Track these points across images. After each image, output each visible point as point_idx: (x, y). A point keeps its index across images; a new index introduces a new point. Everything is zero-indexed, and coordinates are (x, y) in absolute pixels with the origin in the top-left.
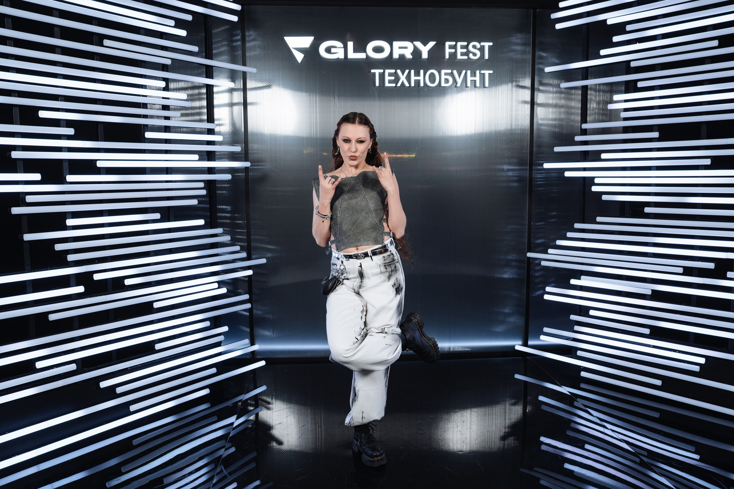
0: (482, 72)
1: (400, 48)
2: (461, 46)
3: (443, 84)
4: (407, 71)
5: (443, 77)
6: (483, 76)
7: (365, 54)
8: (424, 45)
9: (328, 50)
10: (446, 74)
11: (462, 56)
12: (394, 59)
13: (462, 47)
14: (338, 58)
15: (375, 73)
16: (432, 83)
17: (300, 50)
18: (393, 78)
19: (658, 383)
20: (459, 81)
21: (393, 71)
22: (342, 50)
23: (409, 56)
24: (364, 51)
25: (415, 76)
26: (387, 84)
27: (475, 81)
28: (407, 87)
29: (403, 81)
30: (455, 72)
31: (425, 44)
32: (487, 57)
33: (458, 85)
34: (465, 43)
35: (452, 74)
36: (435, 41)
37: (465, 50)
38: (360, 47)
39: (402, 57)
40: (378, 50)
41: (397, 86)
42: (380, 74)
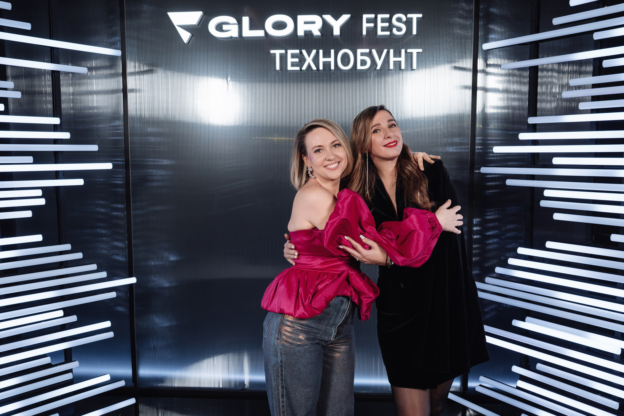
0: (409, 51)
1: (305, 23)
3: (359, 67)
4: (314, 52)
5: (359, 58)
6: (409, 56)
7: (263, 31)
8: (335, 19)
9: (219, 27)
10: (362, 54)
11: (383, 31)
12: (298, 37)
13: (383, 20)
14: (232, 37)
15: (275, 54)
16: (344, 66)
17: (186, 28)
18: (297, 60)
20: (379, 63)
21: (297, 51)
22: (236, 27)
23: (316, 33)
24: (262, 27)
25: (324, 56)
26: (290, 68)
27: (400, 62)
28: (315, 70)
29: (309, 63)
30: (374, 51)
31: (336, 17)
32: (414, 32)
33: (378, 68)
34: (387, 16)
35: (370, 55)
36: (349, 14)
37: (387, 24)
38: (257, 23)
39: (308, 34)
40: (280, 26)
41: (301, 69)
42: (281, 55)
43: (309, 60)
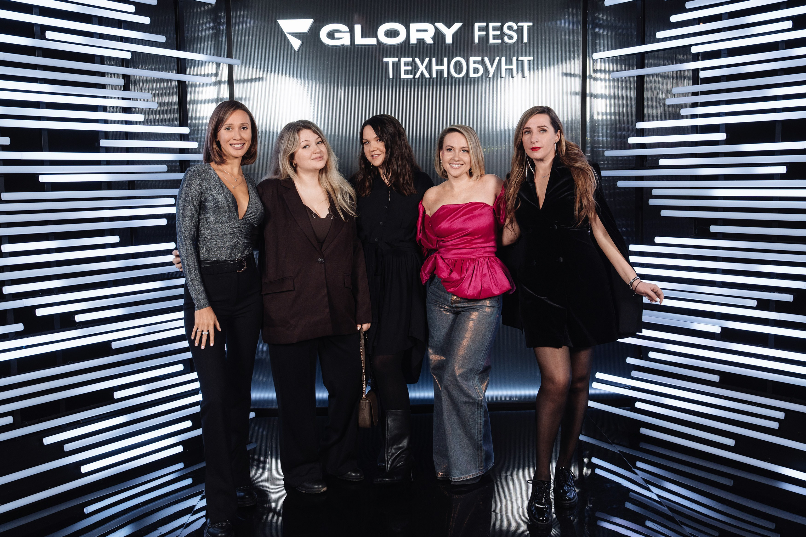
0: (520, 58)
1: (418, 31)
2: (493, 27)
3: (472, 75)
4: (427, 59)
5: (472, 66)
6: (520, 64)
7: (375, 39)
8: (447, 27)
9: (331, 35)
10: (475, 62)
11: (495, 39)
12: (411, 45)
13: (495, 29)
14: (344, 45)
15: (388, 62)
16: (458, 74)
17: (297, 35)
18: (410, 68)
19: (731, 442)
20: (492, 70)
21: (410, 59)
22: (349, 34)
23: (429, 41)
24: (375, 35)
25: (437, 65)
26: (403, 76)
27: (512, 69)
28: (428, 78)
29: (422, 71)
30: (486, 59)
31: (449, 26)
32: (525, 40)
33: (491, 75)
34: (499, 24)
35: (482, 62)
36: (461, 22)
37: (498, 33)
38: (370, 31)
39: (421, 42)
40: (392, 34)
41: (414, 77)
42: (394, 63)
43: (422, 68)
